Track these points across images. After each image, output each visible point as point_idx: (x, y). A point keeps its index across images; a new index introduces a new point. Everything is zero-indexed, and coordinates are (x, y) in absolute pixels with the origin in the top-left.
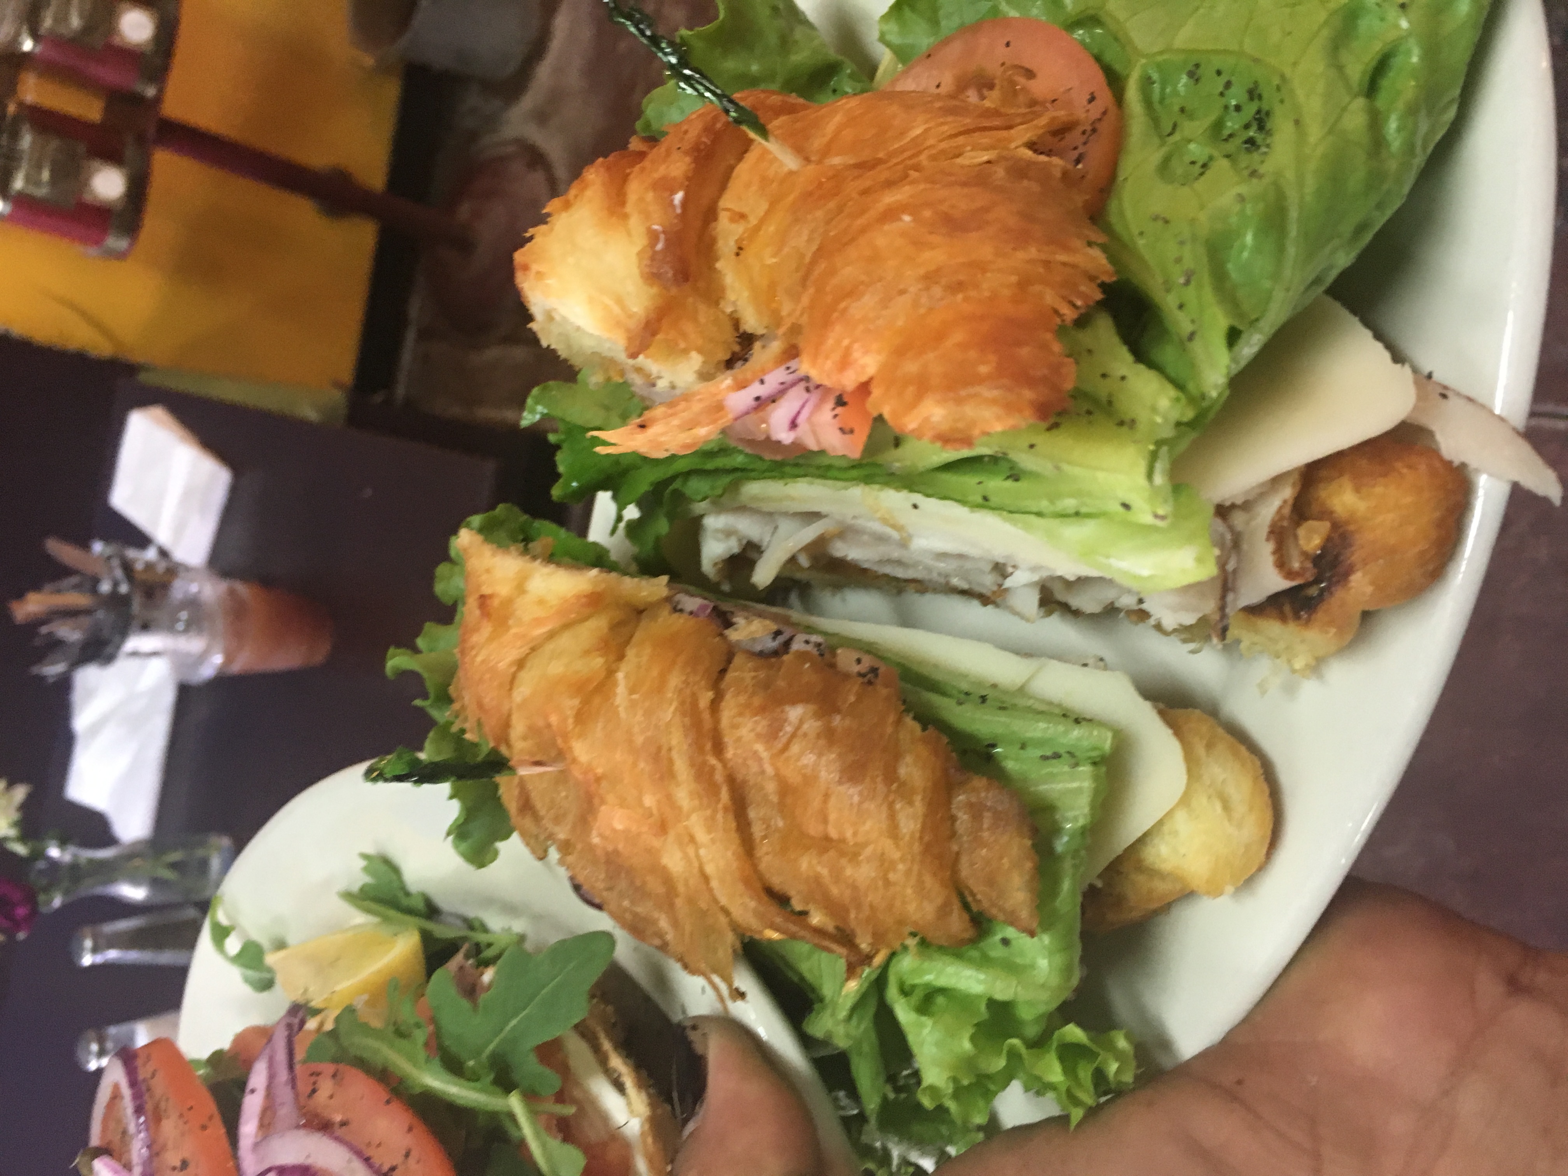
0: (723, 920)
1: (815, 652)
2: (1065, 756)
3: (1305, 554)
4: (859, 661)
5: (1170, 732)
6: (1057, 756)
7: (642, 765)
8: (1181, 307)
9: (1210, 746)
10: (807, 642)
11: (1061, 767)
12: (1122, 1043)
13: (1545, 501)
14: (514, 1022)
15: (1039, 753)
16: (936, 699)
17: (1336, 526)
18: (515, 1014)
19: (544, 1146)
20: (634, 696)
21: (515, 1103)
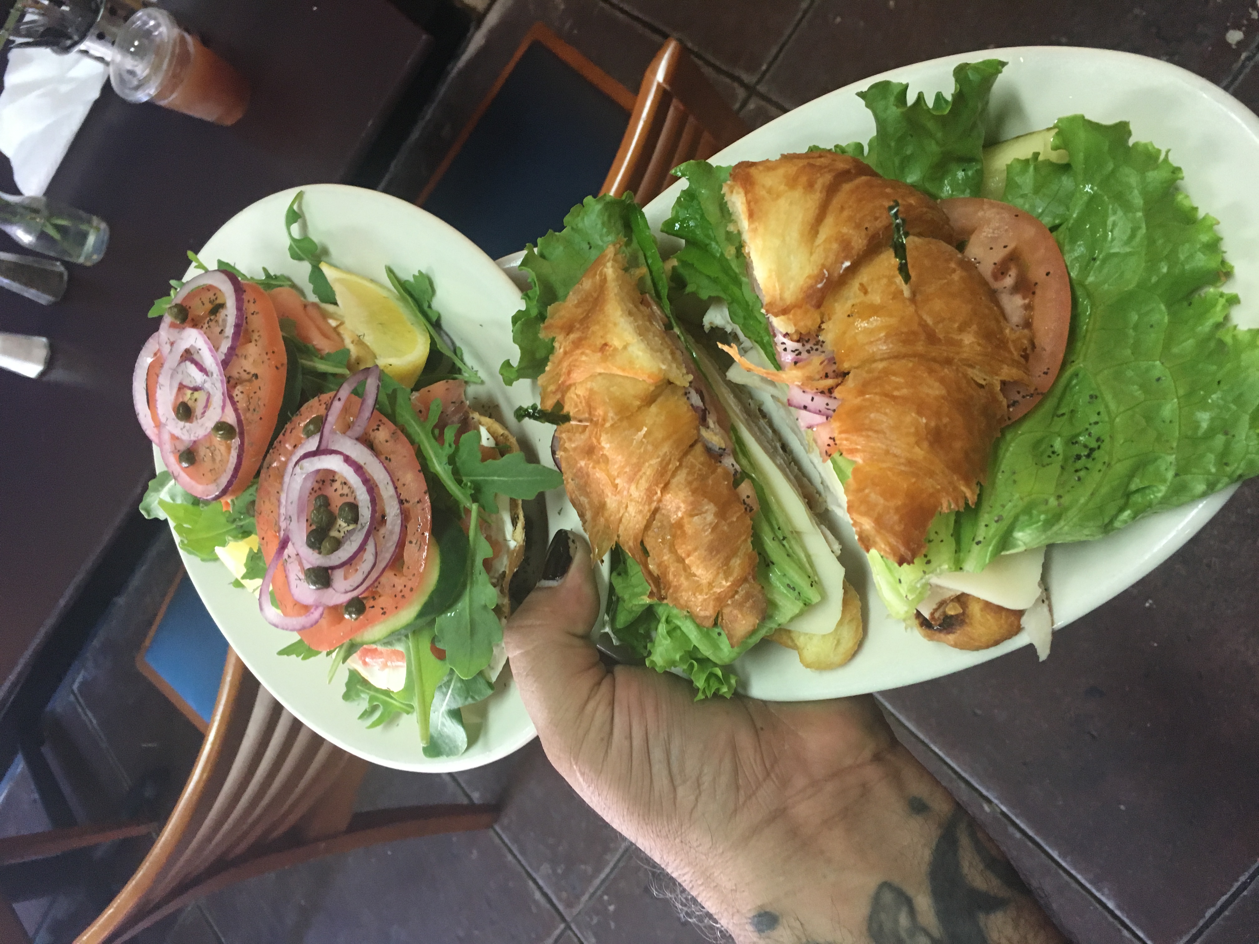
0: (616, 538)
1: (733, 472)
2: (796, 592)
3: (944, 612)
4: (748, 497)
5: (841, 609)
6: (794, 589)
7: (627, 469)
8: (986, 526)
9: (851, 621)
10: (733, 465)
11: (791, 595)
12: (733, 681)
13: (1038, 657)
14: (496, 478)
15: (788, 582)
16: (766, 528)
17: (964, 613)
18: (499, 476)
19: (476, 535)
20: (644, 440)
21: (474, 507)
